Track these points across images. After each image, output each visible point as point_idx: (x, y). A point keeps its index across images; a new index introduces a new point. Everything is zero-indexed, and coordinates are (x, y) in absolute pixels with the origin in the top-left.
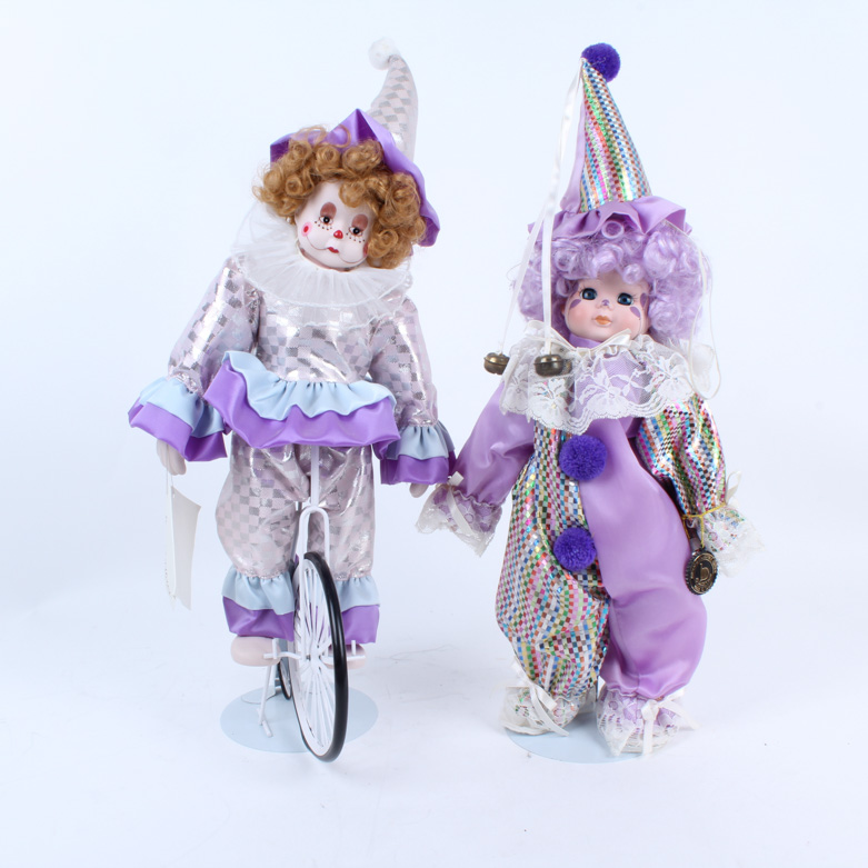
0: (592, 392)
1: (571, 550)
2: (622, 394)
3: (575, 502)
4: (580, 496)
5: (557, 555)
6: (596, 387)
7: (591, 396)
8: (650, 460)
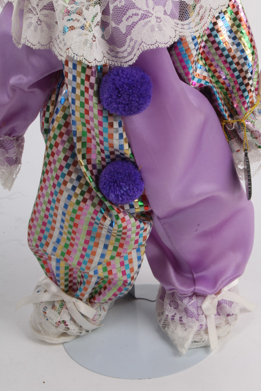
0: (136, 19)
1: (121, 187)
2: (165, 13)
3: (121, 136)
4: (125, 130)
5: (105, 192)
6: (140, 12)
7: (134, 24)
8: (187, 74)
